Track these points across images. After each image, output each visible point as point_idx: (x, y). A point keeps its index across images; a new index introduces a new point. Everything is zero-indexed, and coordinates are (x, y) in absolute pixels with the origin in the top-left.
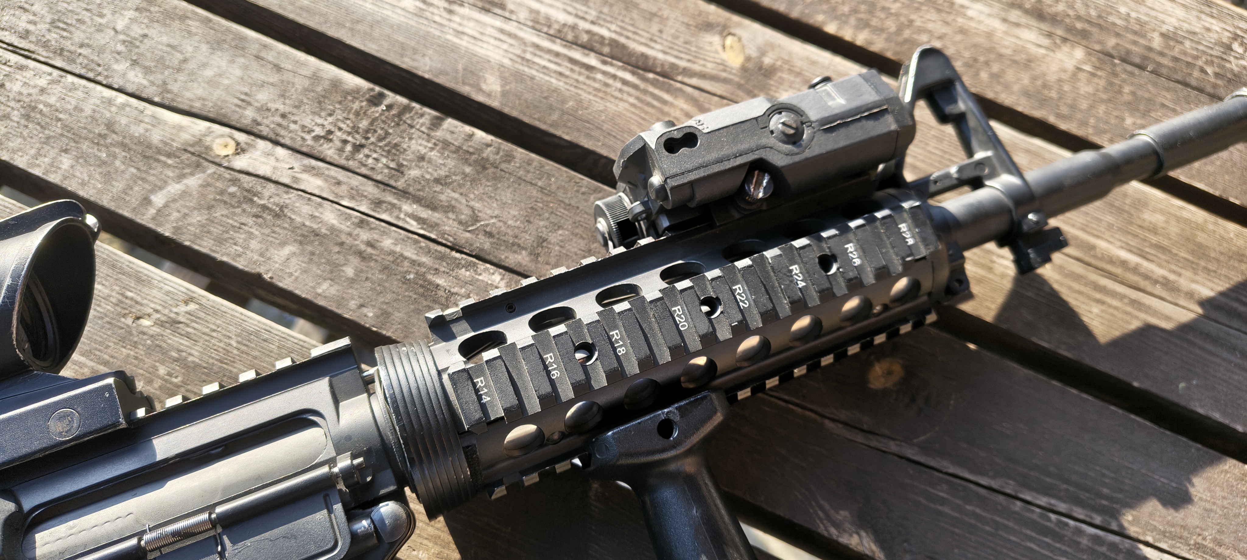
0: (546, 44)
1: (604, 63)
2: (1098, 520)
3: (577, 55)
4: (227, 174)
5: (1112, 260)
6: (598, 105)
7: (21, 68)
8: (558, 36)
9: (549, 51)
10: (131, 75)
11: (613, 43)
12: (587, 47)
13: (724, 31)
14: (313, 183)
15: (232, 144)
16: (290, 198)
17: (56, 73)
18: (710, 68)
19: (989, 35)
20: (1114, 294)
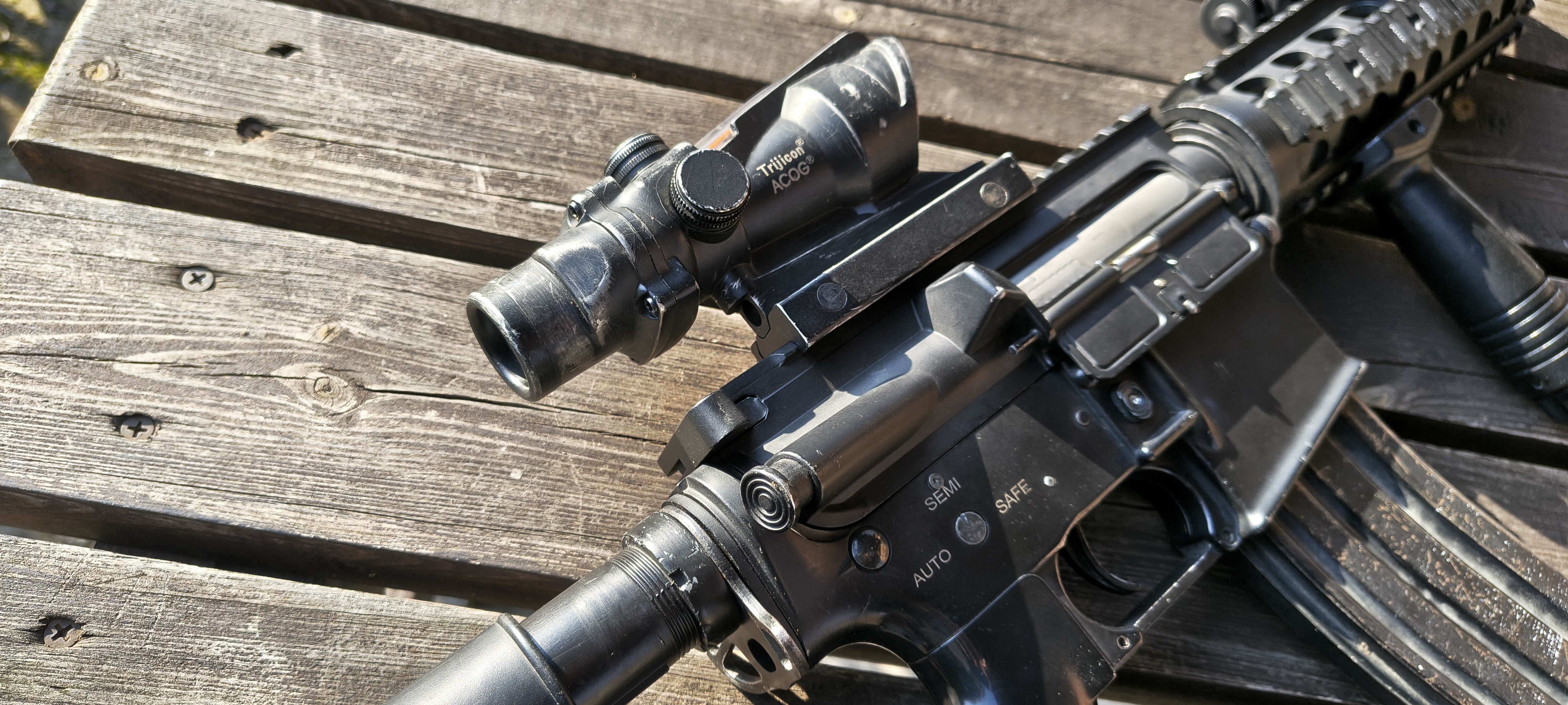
15: (851, 12)
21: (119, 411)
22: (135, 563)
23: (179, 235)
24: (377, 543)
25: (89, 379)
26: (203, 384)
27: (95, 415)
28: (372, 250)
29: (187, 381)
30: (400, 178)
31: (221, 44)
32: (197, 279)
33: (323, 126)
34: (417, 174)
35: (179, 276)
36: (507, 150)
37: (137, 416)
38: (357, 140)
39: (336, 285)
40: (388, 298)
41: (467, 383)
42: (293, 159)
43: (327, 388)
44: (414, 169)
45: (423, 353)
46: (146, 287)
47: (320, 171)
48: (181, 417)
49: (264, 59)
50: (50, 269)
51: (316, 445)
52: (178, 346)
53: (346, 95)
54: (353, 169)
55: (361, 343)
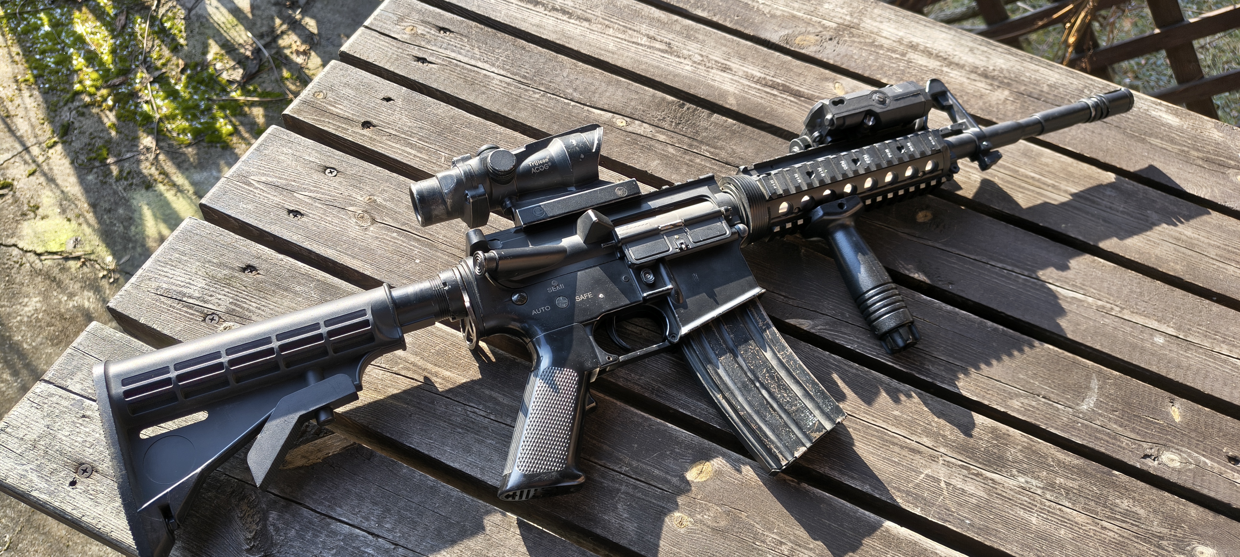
0: (753, 85)
1: (781, 93)
3: (768, 90)
4: (625, 133)
5: (1027, 176)
6: (780, 110)
7: (527, 90)
8: (758, 82)
9: (755, 88)
10: (575, 94)
11: (783, 85)
12: (772, 87)
13: (834, 81)
14: (662, 138)
15: (624, 122)
16: (652, 143)
17: (542, 93)
18: (829, 96)
19: (961, 84)
20: (1029, 190)
21: (291, 208)
22: (281, 256)
23: (330, 156)
24: (361, 270)
25: (285, 196)
26: (322, 206)
27: (283, 208)
28: (395, 175)
29: (317, 204)
30: (413, 152)
31: (366, 93)
32: (331, 172)
33: (393, 129)
34: (421, 152)
35: (325, 170)
36: (457, 149)
37: (297, 211)
38: (403, 136)
39: (377, 184)
40: (394, 192)
41: (411, 227)
42: (378, 138)
43: (362, 217)
44: (420, 149)
45: (399, 213)
46: (313, 171)
47: (386, 144)
48: (311, 215)
49: (380, 101)
50: (283, 158)
51: (352, 235)
52: (318, 192)
53: (404, 119)
54: (398, 146)
55: (379, 205)
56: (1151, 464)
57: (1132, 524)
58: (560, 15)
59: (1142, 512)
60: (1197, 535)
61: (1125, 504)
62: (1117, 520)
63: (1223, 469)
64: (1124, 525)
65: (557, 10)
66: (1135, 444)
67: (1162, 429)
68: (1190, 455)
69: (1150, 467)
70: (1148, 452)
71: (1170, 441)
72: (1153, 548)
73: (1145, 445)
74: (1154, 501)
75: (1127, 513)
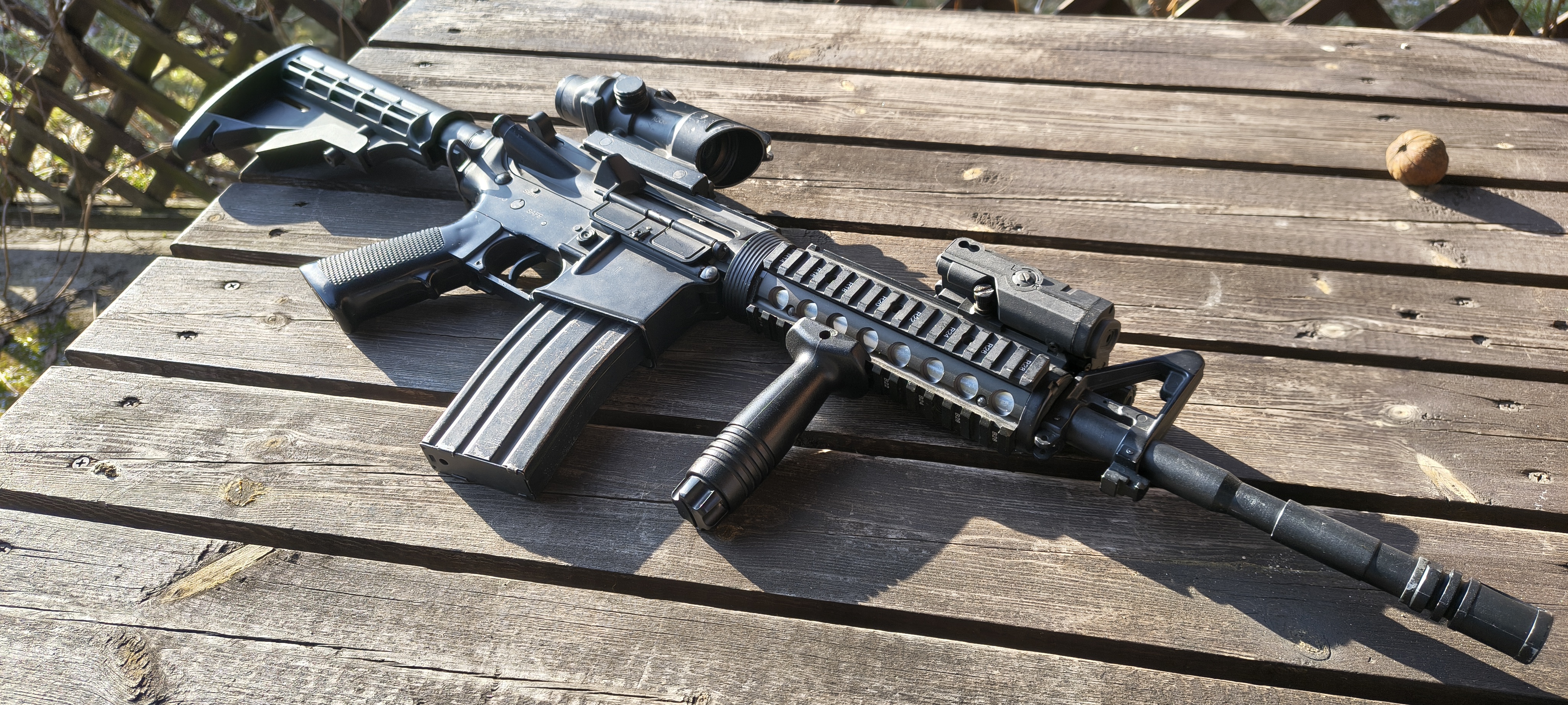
0: (746, 103)
1: (781, 103)
2: (1105, 198)
3: (765, 103)
5: (1081, 115)
11: (781, 96)
12: (768, 99)
13: (839, 81)
18: (837, 94)
19: (987, 55)
20: (1087, 126)
21: (182, 330)
23: (230, 271)
25: (173, 321)
26: (220, 320)
27: (172, 332)
29: (214, 320)
32: (232, 286)
35: (225, 285)
37: (189, 332)
39: (292, 284)
42: (290, 242)
43: (275, 320)
46: (208, 289)
47: (302, 245)
48: (206, 332)
55: (296, 304)
56: (1309, 341)
57: (1304, 404)
58: (508, 90)
59: (1313, 389)
60: (1389, 396)
61: (1289, 386)
62: (1284, 403)
63: (1398, 325)
64: (1294, 407)
65: (503, 86)
66: (1283, 326)
67: (1311, 304)
68: (1353, 321)
69: (1309, 344)
70: (1302, 329)
71: (1325, 313)
72: (1338, 422)
73: (1295, 324)
74: (1324, 375)
75: (1294, 395)
